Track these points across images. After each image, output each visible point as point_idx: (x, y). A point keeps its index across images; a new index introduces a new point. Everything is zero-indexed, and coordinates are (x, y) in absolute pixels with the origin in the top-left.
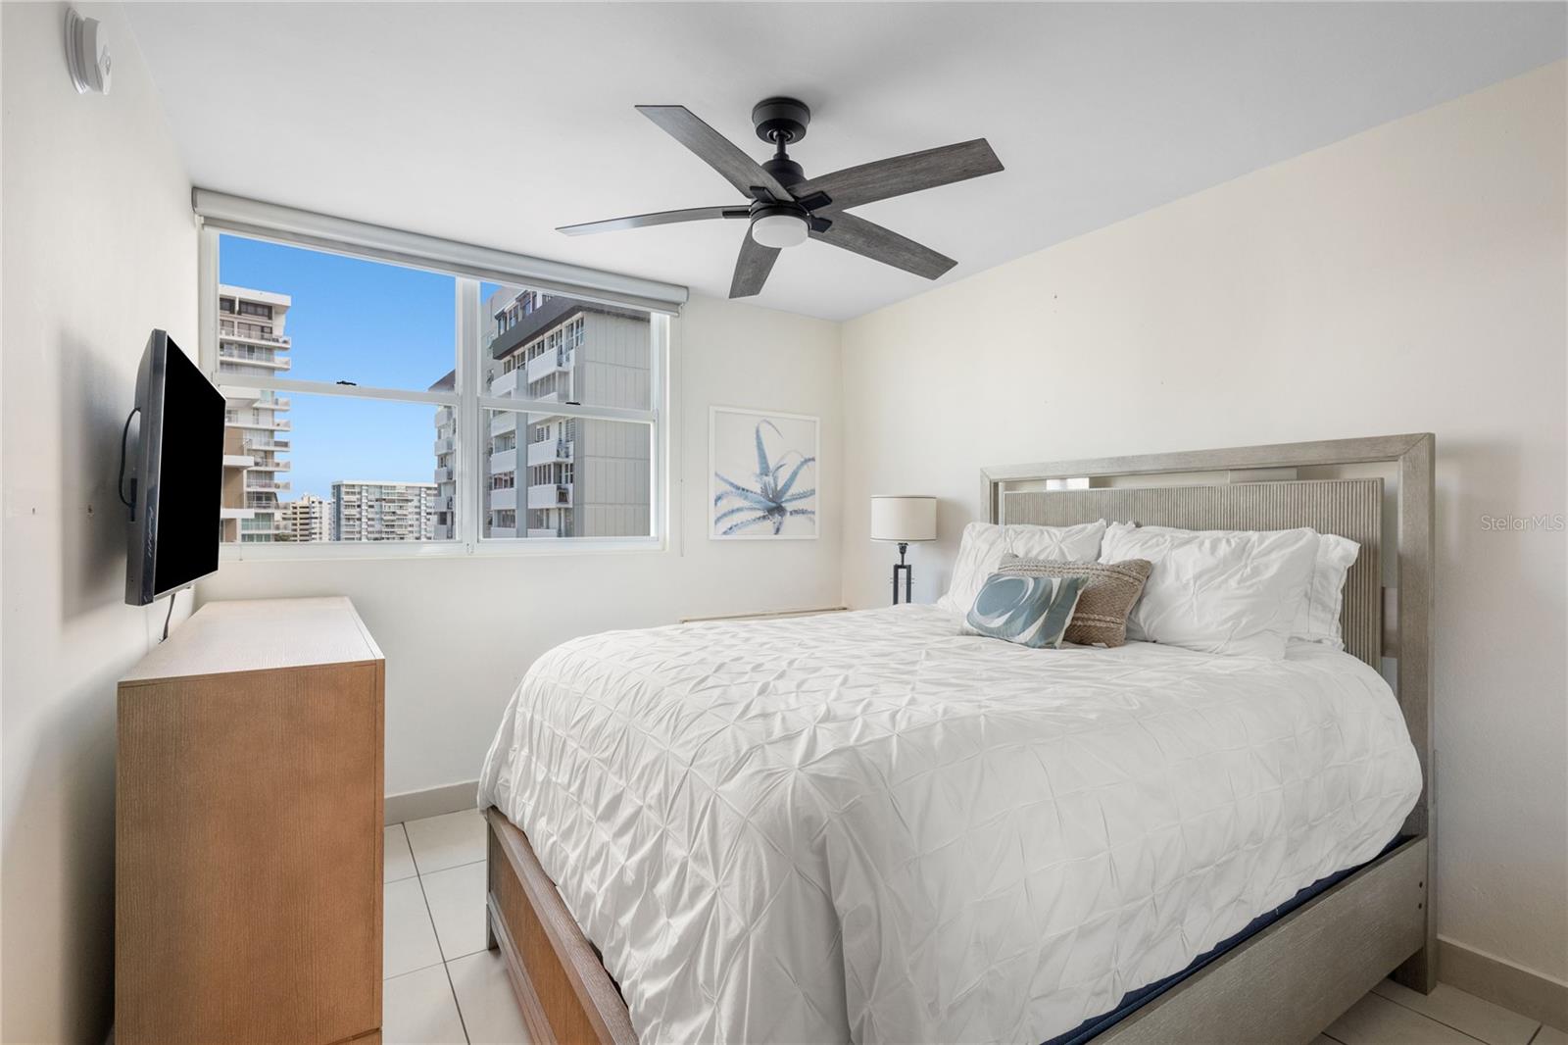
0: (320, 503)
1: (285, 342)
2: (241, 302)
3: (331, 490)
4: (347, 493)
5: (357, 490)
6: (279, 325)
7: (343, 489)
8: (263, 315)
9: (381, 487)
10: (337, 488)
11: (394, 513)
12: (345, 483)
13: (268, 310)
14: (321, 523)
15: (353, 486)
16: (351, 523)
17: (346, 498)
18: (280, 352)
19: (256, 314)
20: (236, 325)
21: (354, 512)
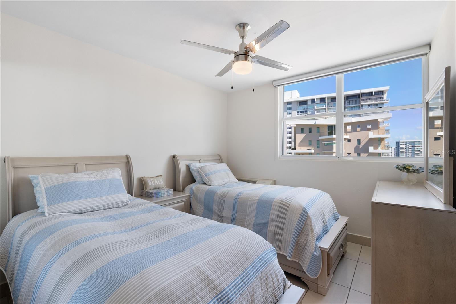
0: (391, 148)
1: (387, 100)
2: (375, 92)
3: (395, 144)
4: (401, 144)
5: (405, 143)
6: (385, 96)
7: (400, 143)
8: (381, 94)
9: (414, 142)
10: (398, 143)
11: (419, 151)
12: (401, 141)
13: (382, 93)
14: (392, 154)
15: (403, 142)
16: (403, 154)
17: (401, 146)
18: (386, 103)
19: (379, 94)
20: (373, 99)
21: (404, 150)
